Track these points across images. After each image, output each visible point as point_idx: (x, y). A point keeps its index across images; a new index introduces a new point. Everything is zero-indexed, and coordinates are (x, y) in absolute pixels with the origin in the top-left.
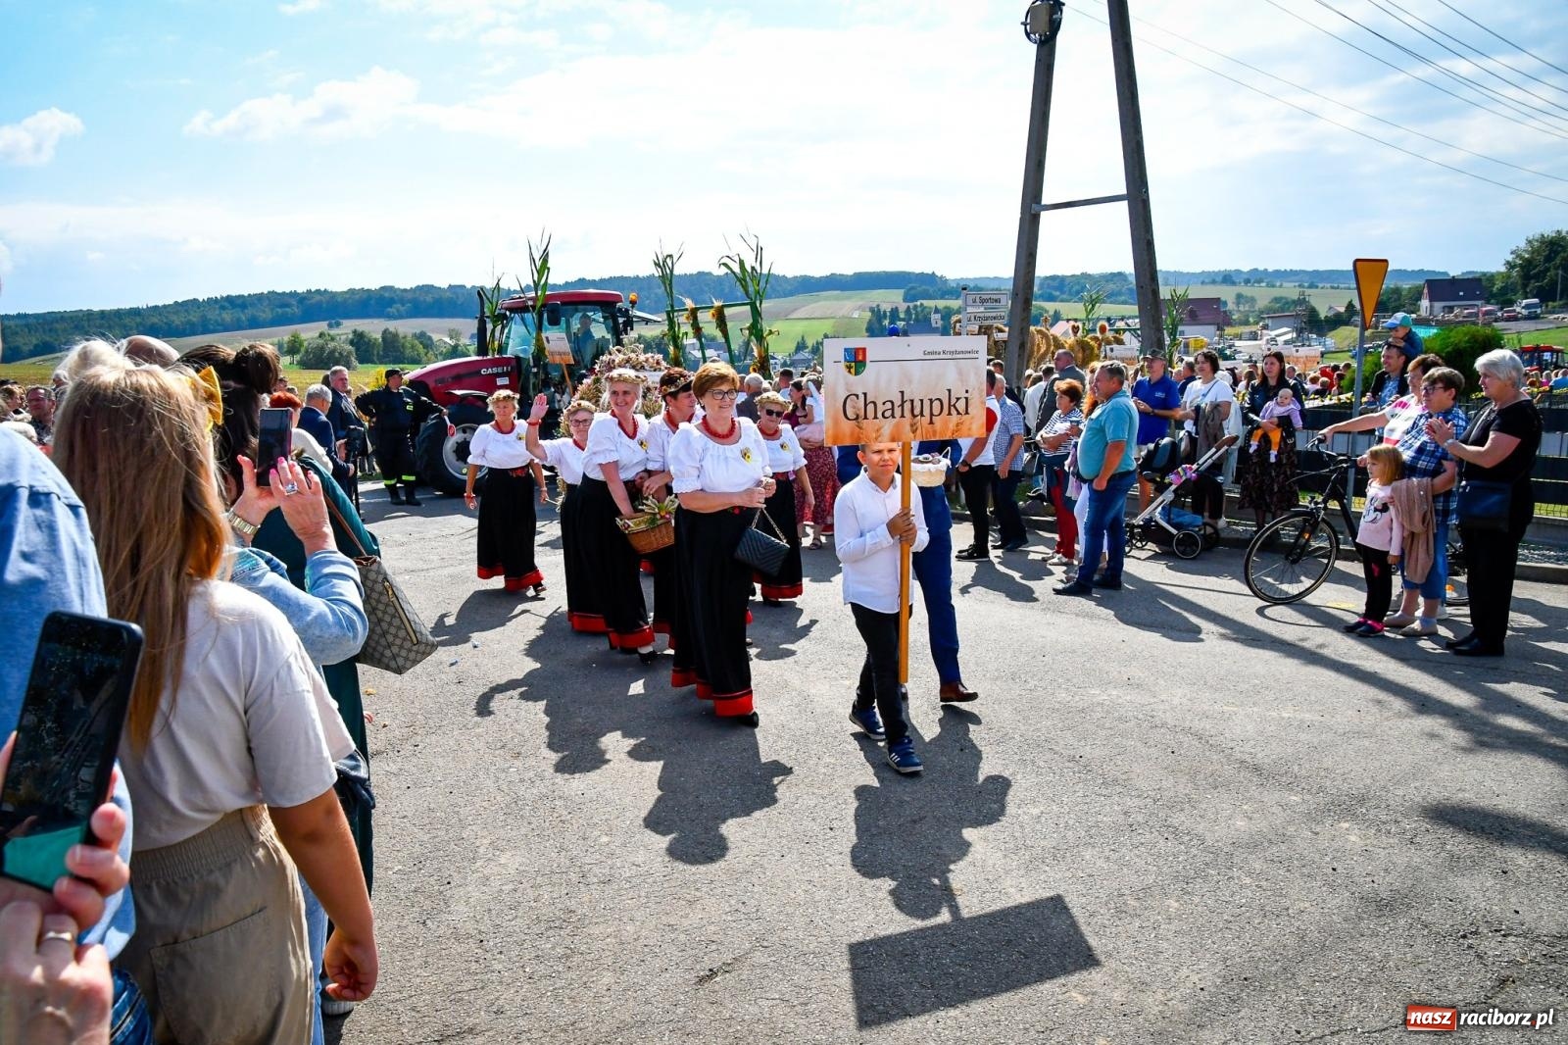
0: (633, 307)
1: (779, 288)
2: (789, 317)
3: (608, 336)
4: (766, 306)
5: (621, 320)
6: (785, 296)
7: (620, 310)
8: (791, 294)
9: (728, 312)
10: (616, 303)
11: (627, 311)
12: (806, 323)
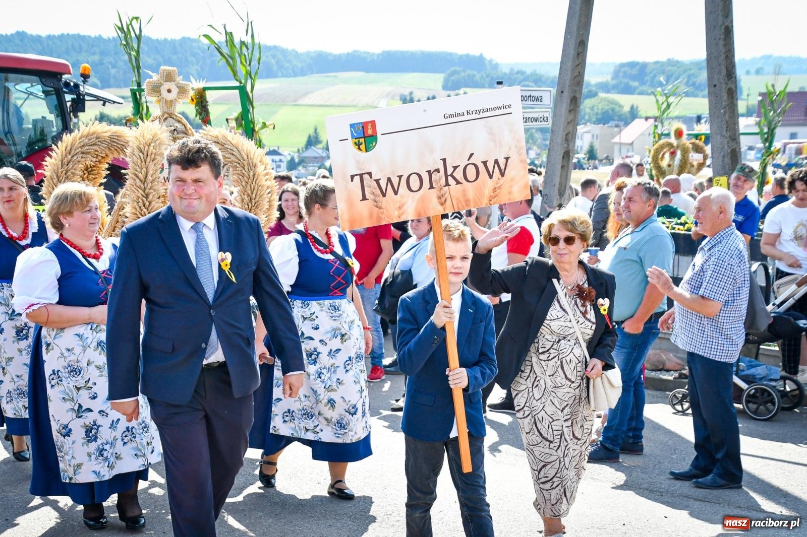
0: (84, 82)
1: (287, 65)
2: (300, 102)
3: (51, 117)
4: (261, 87)
5: (68, 97)
6: (295, 75)
7: (67, 84)
8: (302, 73)
9: (209, 95)
10: (61, 74)
11: (77, 86)
12: (320, 111)
